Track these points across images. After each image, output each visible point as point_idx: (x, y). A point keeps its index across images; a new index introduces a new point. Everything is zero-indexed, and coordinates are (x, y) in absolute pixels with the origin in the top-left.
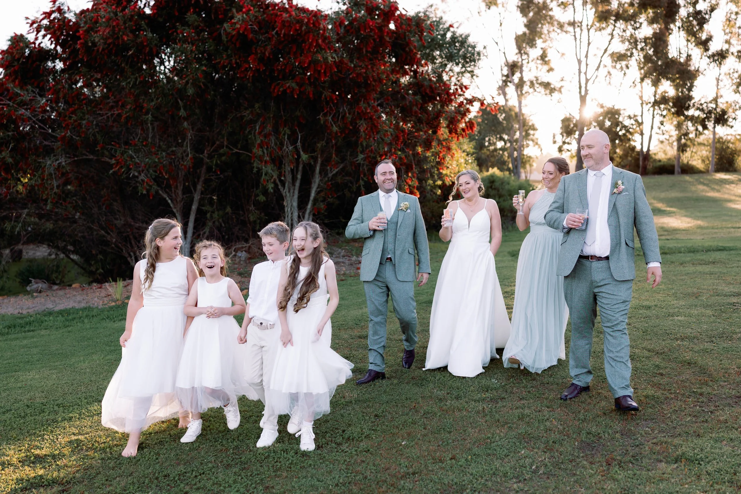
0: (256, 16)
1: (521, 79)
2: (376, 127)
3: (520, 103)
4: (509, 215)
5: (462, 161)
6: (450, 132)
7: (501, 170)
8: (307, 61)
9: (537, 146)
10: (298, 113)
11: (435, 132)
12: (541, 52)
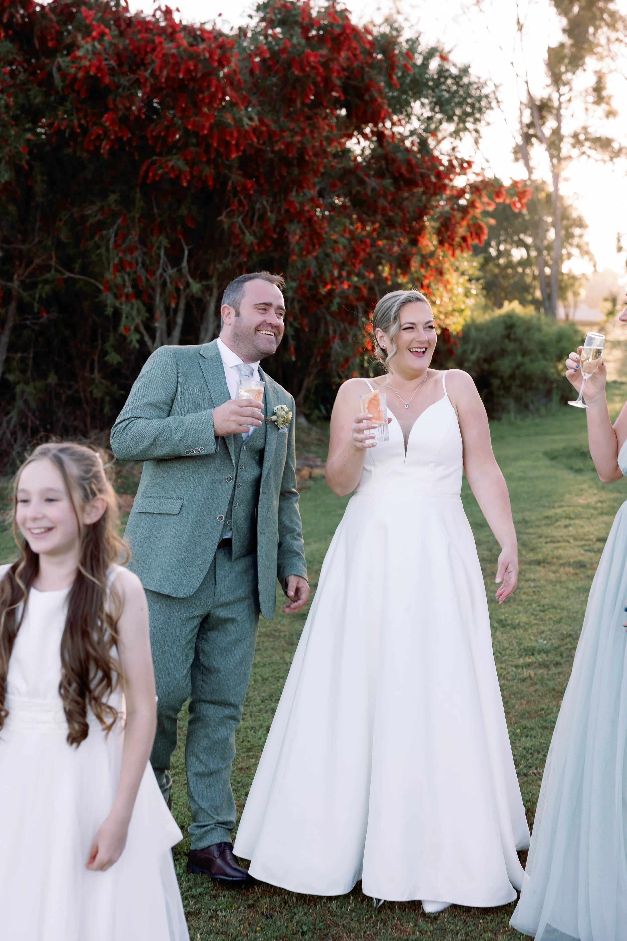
0: (115, 44)
1: (556, 132)
2: (319, 236)
3: (556, 177)
4: (541, 386)
5: (461, 290)
6: (441, 243)
7: (523, 302)
8: (207, 125)
9: (586, 257)
10: (184, 211)
11: (415, 242)
12: (592, 81)
